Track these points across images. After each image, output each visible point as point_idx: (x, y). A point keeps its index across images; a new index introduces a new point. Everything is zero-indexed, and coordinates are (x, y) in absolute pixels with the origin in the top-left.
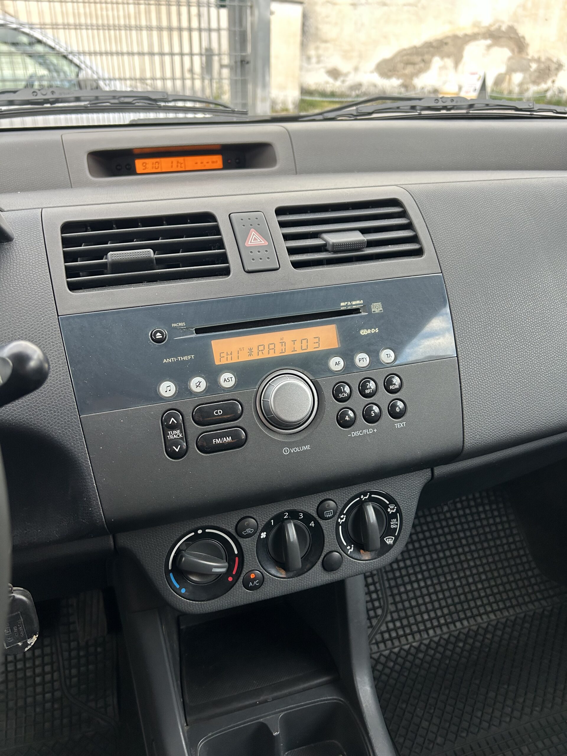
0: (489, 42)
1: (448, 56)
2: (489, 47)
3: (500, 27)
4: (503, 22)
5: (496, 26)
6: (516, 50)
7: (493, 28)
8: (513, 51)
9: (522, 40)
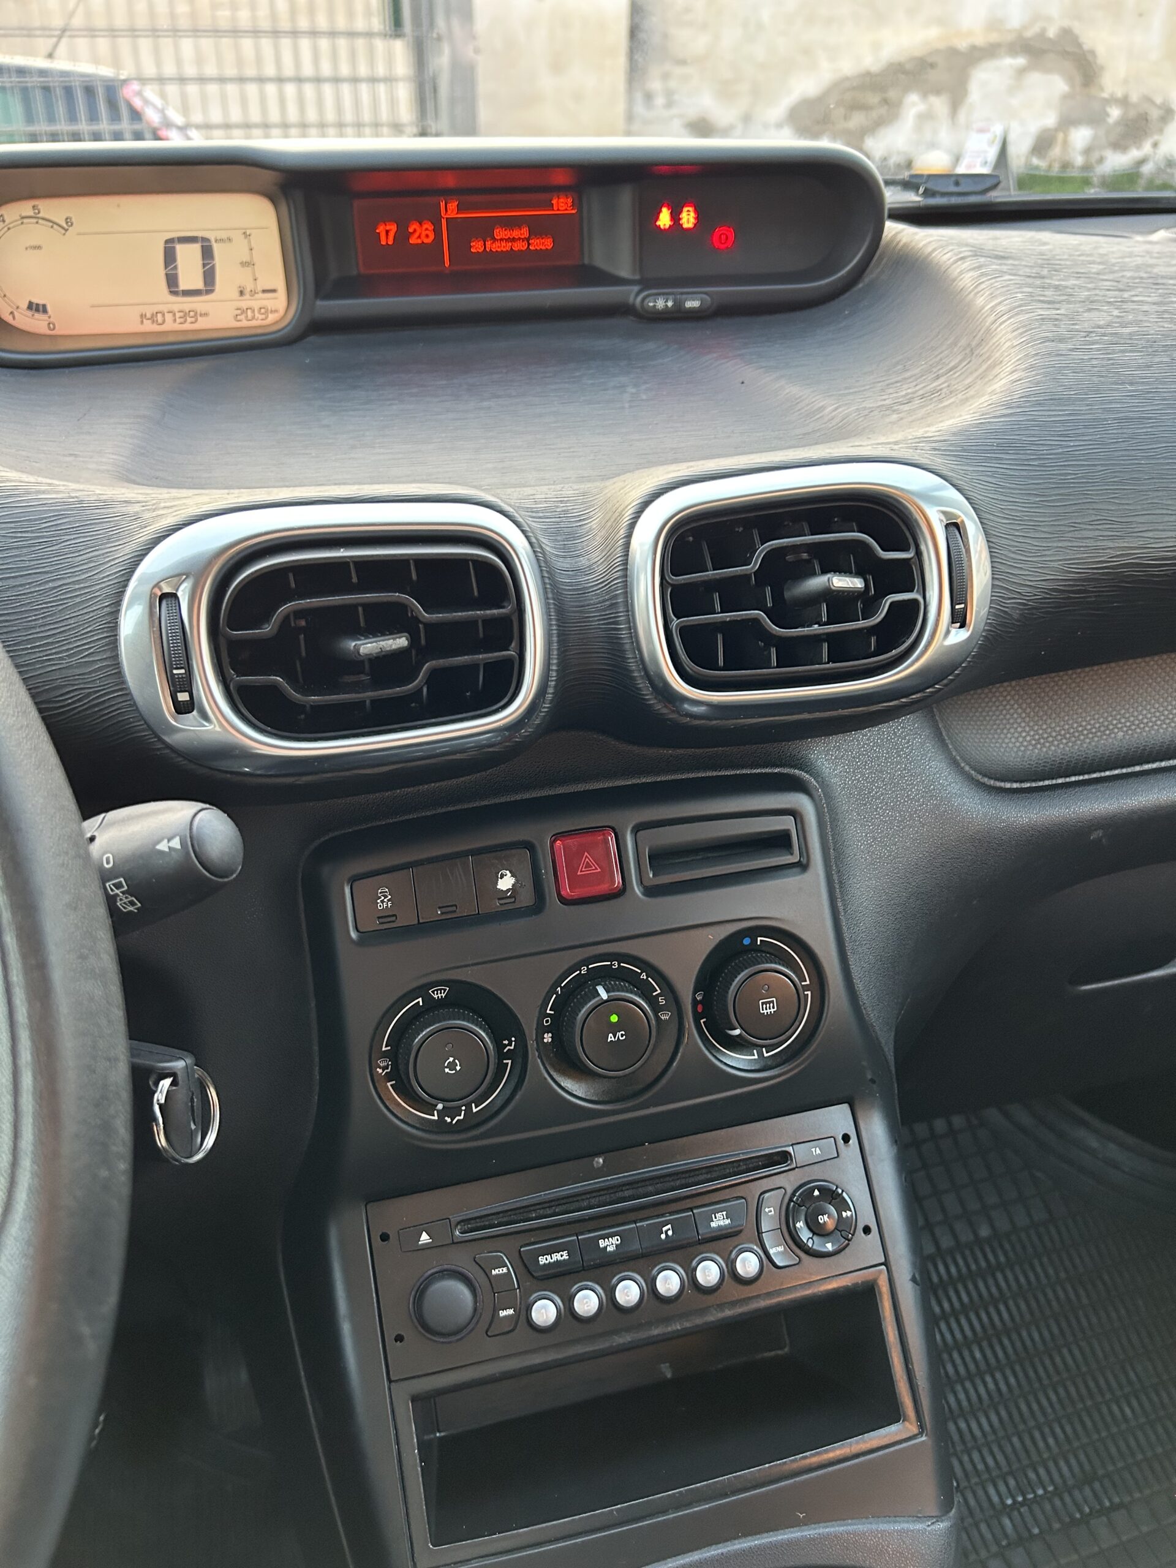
1: (937, 92)
2: (1021, 72)
3: (1044, 31)
4: (1050, 20)
5: (1036, 29)
6: (1078, 79)
7: (1029, 34)
8: (1070, 80)
9: (1090, 57)
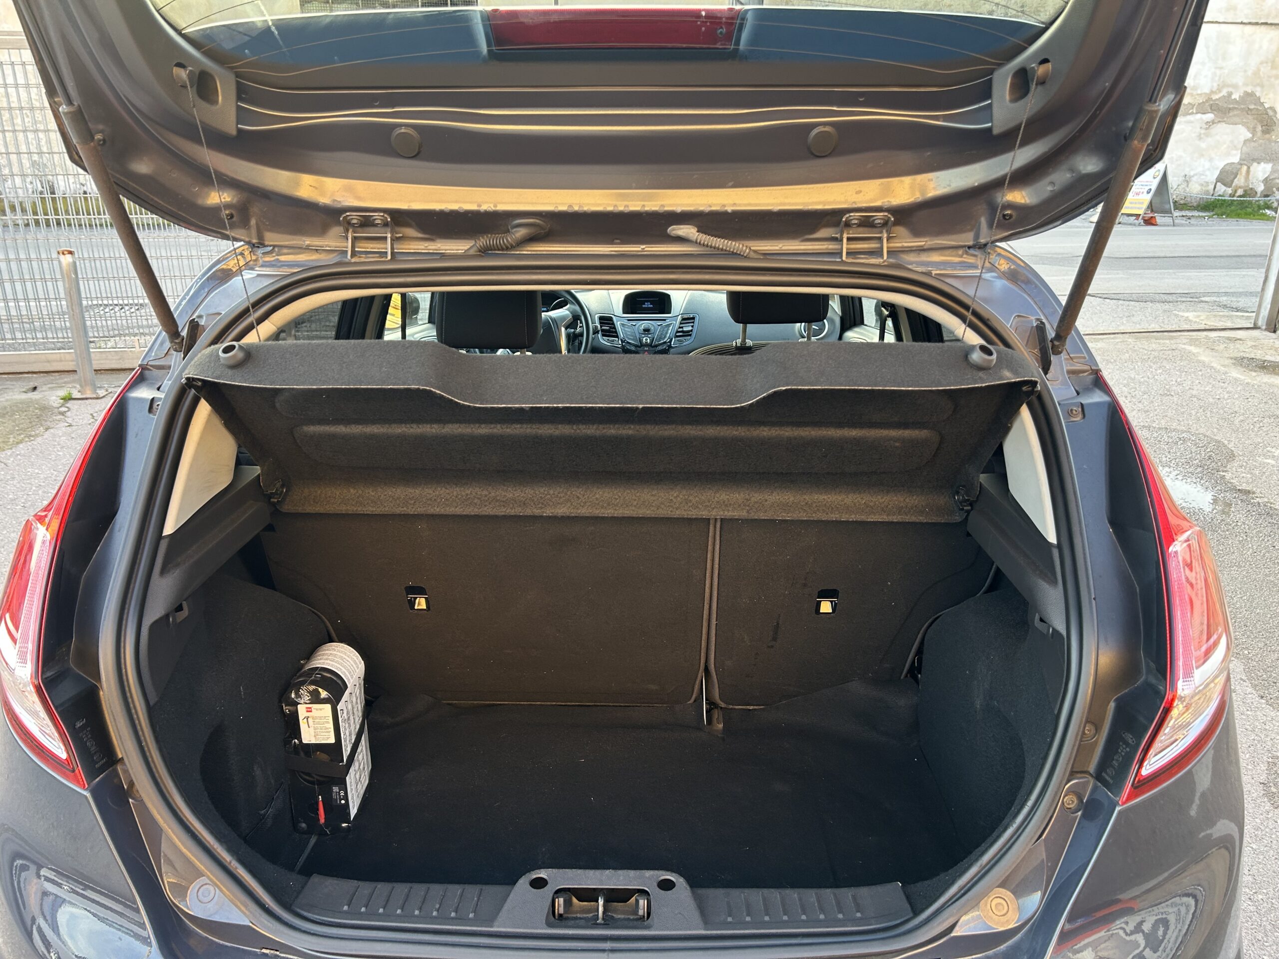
0: (1210, 116)
2: (1210, 124)
3: (1230, 94)
4: (1235, 86)
5: (1224, 93)
6: (1259, 128)
7: (1215, 97)
8: (1253, 131)
9: (1271, 113)
